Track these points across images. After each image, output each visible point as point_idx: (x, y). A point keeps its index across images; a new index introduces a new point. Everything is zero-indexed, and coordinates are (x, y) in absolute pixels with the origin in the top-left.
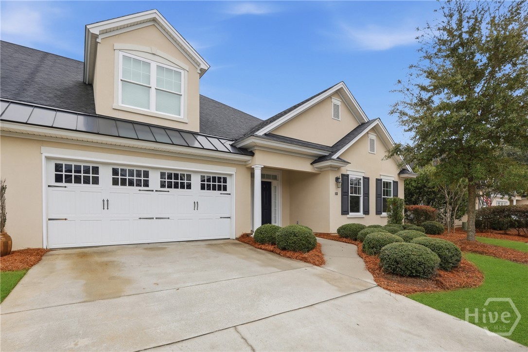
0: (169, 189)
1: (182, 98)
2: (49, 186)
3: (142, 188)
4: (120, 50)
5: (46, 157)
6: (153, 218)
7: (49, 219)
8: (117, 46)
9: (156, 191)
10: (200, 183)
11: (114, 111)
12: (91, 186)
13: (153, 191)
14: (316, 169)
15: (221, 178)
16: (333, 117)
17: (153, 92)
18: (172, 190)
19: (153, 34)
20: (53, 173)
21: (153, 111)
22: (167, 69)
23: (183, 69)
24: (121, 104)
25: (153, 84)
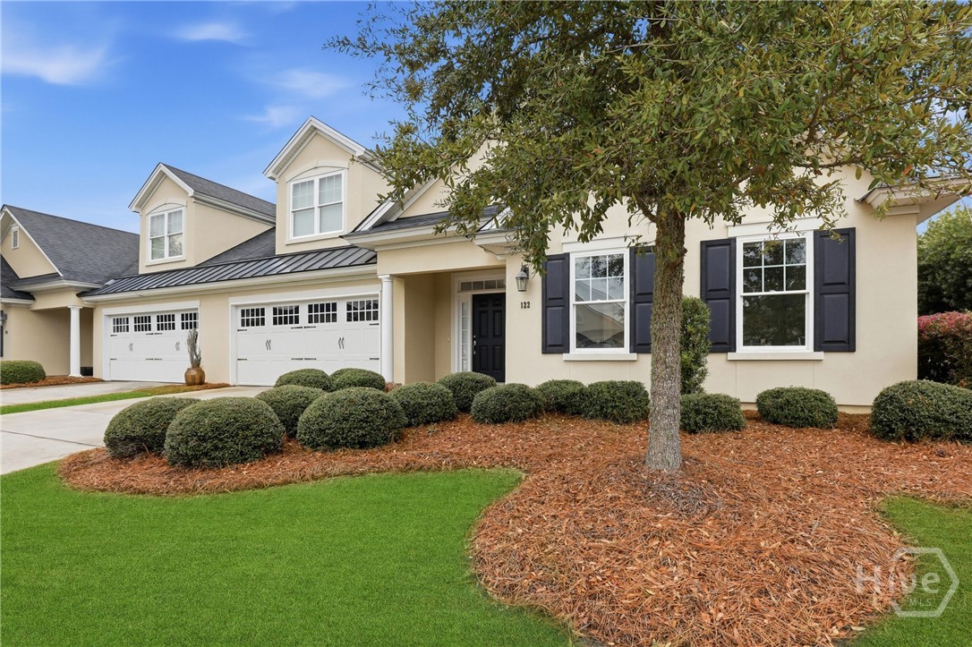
0: (313, 325)
1: (343, 204)
2: (238, 330)
3: (294, 325)
4: (290, 180)
5: (232, 305)
6: (302, 359)
7: (239, 360)
8: (288, 178)
9: (305, 327)
10: (346, 312)
11: (287, 246)
12: (261, 327)
13: (302, 327)
15: (370, 302)
17: (316, 212)
18: (319, 325)
20: (240, 318)
21: (317, 234)
22: (328, 178)
23: (343, 168)
24: (292, 238)
25: (316, 204)
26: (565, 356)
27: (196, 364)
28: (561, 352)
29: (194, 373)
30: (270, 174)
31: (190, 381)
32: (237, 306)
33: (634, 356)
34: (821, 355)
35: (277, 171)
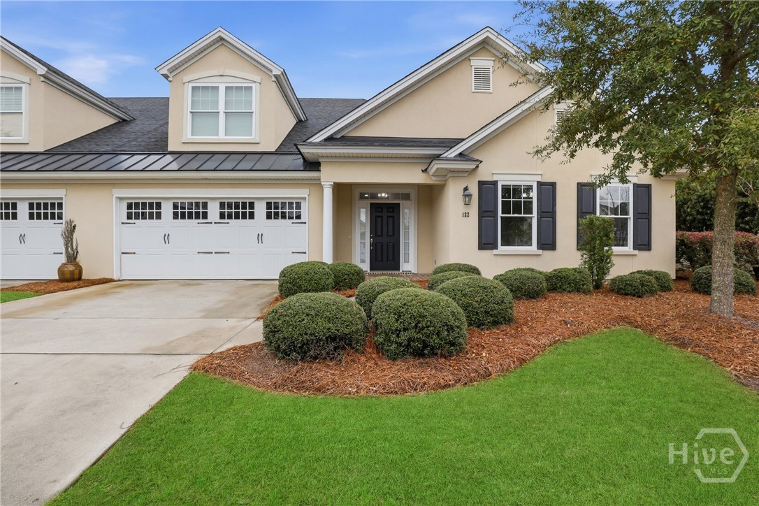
0: (229, 221)
1: (254, 114)
2: (122, 223)
3: (201, 220)
4: (188, 82)
5: (116, 197)
6: (212, 253)
7: (122, 253)
8: (186, 79)
9: (215, 223)
11: (184, 145)
12: (155, 221)
13: (211, 223)
14: (434, 178)
15: (292, 203)
16: (473, 90)
17: (222, 117)
18: (233, 221)
19: (222, 54)
20: (125, 211)
21: (222, 137)
22: (237, 87)
23: (255, 82)
24: (189, 137)
25: (221, 108)
26: (495, 252)
27: (72, 258)
28: (492, 249)
29: (71, 268)
30: (165, 71)
31: (68, 276)
32: (121, 199)
33: (540, 252)
34: (636, 252)
35: (171, 71)
